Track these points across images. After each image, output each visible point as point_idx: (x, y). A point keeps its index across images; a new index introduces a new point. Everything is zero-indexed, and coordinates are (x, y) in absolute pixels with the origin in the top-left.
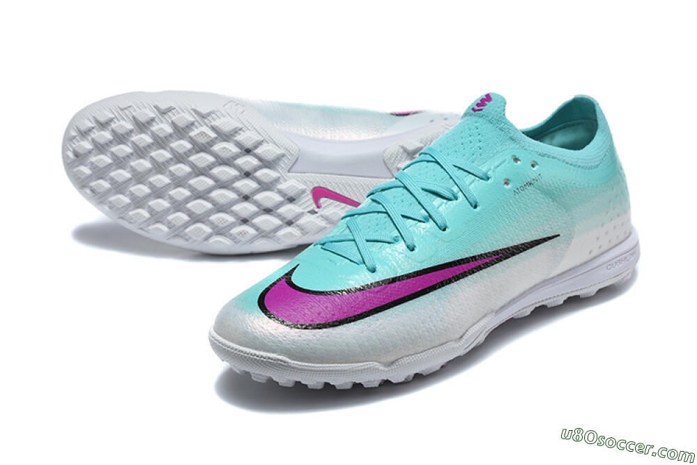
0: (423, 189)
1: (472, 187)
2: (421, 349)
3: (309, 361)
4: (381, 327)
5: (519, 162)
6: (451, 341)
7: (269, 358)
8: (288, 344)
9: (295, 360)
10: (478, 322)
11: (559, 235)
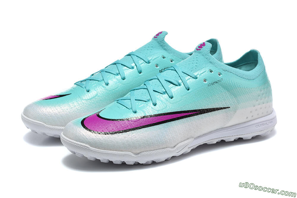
0: (165, 80)
1: (188, 82)
2: (153, 149)
3: (99, 148)
4: (134, 137)
5: (212, 72)
6: (169, 147)
7: (81, 145)
8: (90, 140)
9: (92, 147)
10: (184, 141)
11: (229, 107)
